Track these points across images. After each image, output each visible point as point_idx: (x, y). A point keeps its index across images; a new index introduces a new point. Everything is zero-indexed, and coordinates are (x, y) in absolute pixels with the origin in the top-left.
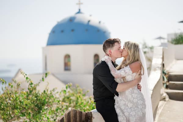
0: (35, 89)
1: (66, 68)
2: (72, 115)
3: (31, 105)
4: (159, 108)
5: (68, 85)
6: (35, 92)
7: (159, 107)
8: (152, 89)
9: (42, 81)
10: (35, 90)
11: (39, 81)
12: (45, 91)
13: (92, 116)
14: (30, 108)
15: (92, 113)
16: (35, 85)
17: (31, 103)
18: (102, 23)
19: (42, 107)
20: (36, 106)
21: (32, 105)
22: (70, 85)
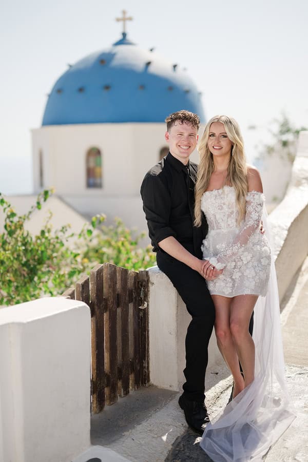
0: (21, 227)
1: (91, 181)
2: (106, 275)
3: (12, 262)
4: (305, 271)
5: (97, 218)
6: (21, 233)
7: (303, 268)
8: (288, 228)
9: (37, 209)
10: (21, 229)
11: (30, 209)
12: (43, 232)
13: (148, 280)
14: (10, 269)
15: (150, 273)
16: (20, 218)
17: (12, 258)
18: (179, 69)
19: (38, 267)
20: (24, 265)
21: (15, 261)
22: (101, 219)
